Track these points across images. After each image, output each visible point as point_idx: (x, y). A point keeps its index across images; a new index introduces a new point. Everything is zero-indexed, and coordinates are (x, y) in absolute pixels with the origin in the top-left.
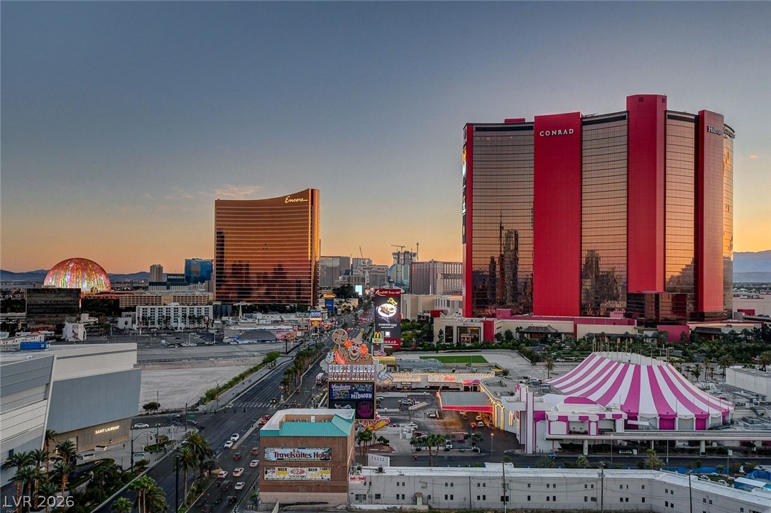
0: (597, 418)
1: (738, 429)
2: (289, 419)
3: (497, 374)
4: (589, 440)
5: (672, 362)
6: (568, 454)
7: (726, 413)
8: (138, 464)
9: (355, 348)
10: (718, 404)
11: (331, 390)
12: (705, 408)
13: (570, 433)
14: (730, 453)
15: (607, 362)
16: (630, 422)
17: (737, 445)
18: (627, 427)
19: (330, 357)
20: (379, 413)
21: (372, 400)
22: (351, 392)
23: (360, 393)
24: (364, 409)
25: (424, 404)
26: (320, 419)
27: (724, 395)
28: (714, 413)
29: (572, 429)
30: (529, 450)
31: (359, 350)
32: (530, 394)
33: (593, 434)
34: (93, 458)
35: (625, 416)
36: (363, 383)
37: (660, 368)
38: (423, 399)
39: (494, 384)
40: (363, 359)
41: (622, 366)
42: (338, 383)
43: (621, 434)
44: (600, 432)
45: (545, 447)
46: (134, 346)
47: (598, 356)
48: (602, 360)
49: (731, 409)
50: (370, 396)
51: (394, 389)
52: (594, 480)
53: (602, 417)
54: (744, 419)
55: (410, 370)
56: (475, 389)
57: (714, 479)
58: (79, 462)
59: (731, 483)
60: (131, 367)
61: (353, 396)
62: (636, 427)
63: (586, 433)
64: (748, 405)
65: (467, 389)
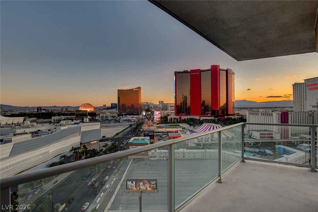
0: (205, 138)
1: (236, 140)
2: (135, 139)
3: (182, 129)
4: (203, 143)
5: (221, 125)
6: (198, 146)
7: (233, 136)
8: (101, 150)
9: (150, 123)
10: (231, 134)
11: (144, 133)
12: (228, 135)
13: (199, 142)
14: (234, 145)
15: (207, 125)
16: (212, 139)
17: (235, 143)
18: (211, 140)
19: (144, 125)
20: (155, 138)
21: (154, 135)
22: (149, 133)
23: (151, 133)
24: (152, 137)
25: (166, 136)
26: (142, 139)
27: (232, 132)
28: (230, 136)
30: (189, 146)
31: (151, 124)
32: (190, 133)
33: (204, 141)
34: (91, 149)
35: (211, 138)
36: (152, 131)
37: (219, 126)
38: (166, 134)
39: (181, 131)
40: (152, 126)
41: (210, 126)
42: (146, 131)
43: (210, 141)
44: (205, 141)
45: (193, 145)
46: (99, 123)
47: (205, 124)
48: (206, 125)
49: (234, 135)
51: (159, 132)
52: (204, 152)
53: (206, 138)
54: (237, 138)
55: (162, 128)
56: (177, 132)
57: (230, 151)
58: (88, 150)
59: (234, 152)
60: (99, 128)
61: (149, 134)
62: (213, 140)
63: (202, 142)
64: (238, 135)
65: (175, 132)
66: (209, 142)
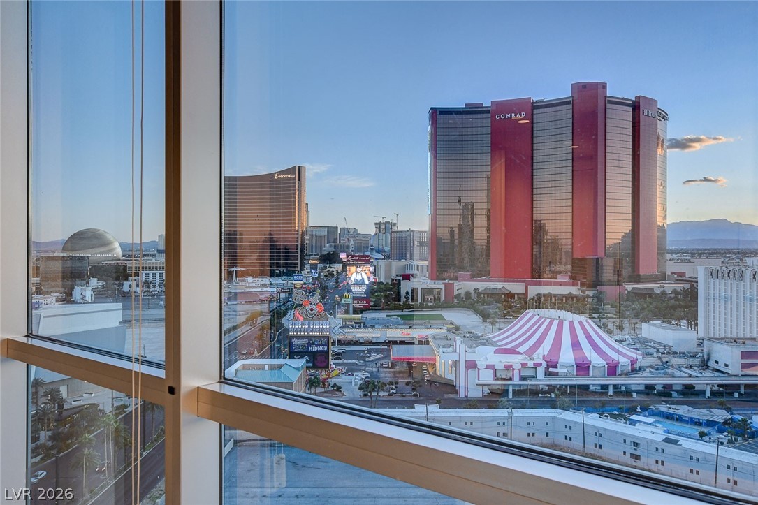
0: (519, 366)
1: (644, 375)
2: (245, 367)
3: (448, 330)
4: (513, 385)
5: (592, 318)
6: (494, 398)
7: (634, 362)
8: (118, 408)
9: (312, 306)
10: (627, 352)
11: (291, 343)
12: (615, 356)
13: (497, 379)
14: (634, 395)
15: (537, 317)
16: (551, 370)
17: (642, 388)
18: (548, 374)
19: (290, 315)
20: (334, 364)
21: (327, 352)
22: (309, 345)
23: (317, 345)
24: (318, 360)
25: (381, 356)
26: (272, 368)
27: (637, 346)
28: (623, 361)
29: (498, 376)
30: (462, 395)
31: (316, 309)
32: (463, 346)
33: (517, 378)
34: (81, 403)
35: (545, 364)
36: (319, 337)
37: (580, 323)
38: (381, 351)
39: (440, 338)
40: (318, 317)
41: (548, 320)
42: (297, 337)
43: (542, 381)
44: (523, 378)
45: (475, 393)
46: (120, 305)
47: (531, 312)
48: (533, 316)
49: (640, 357)
50: (326, 349)
51: (357, 343)
52: (505, 418)
53: (524, 365)
54: (651, 367)
55: (372, 327)
56: (428, 343)
57: (614, 417)
58: (66, 407)
59: (626, 419)
60: (117, 324)
61: (310, 349)
62: (556, 374)
63: (510, 379)
64: (655, 355)
65: (421, 343)
66: (540, 380)
